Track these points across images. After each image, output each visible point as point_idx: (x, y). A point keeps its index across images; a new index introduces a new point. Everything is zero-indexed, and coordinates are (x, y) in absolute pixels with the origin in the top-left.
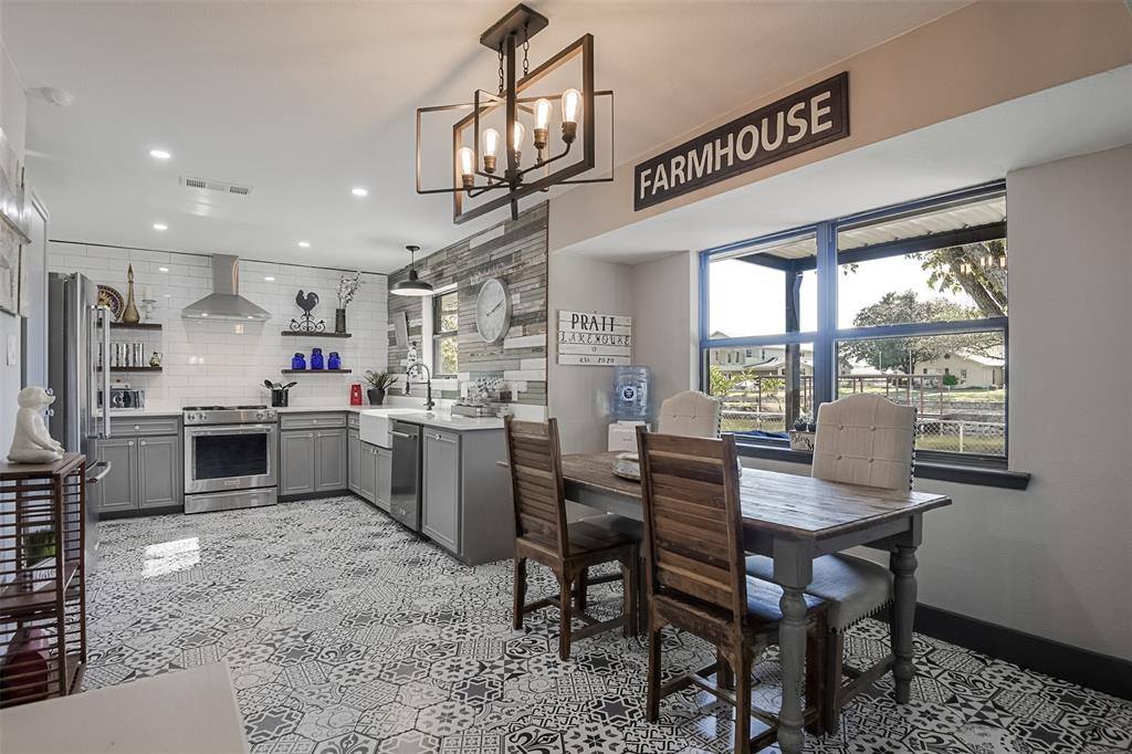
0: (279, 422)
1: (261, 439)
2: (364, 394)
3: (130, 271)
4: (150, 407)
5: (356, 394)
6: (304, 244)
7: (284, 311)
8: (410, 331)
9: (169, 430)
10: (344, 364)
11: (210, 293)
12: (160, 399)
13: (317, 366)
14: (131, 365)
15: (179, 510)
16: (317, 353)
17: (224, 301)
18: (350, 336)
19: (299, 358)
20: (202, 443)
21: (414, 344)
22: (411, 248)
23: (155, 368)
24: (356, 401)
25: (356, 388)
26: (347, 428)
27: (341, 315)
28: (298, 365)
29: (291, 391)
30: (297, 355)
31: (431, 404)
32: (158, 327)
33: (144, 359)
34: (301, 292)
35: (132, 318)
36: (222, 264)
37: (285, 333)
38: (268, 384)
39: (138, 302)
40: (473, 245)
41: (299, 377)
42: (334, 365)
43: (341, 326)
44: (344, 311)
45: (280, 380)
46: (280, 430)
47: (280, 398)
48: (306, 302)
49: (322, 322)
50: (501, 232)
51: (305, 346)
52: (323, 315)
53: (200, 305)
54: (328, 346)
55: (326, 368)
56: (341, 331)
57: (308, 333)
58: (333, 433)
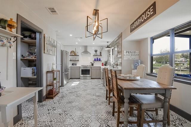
0: (91, 68)
1: (89, 70)
3: (75, 49)
4: (78, 65)
6: (93, 43)
7: (93, 53)
8: (109, 55)
9: (79, 68)
10: (101, 60)
11: (84, 51)
12: (79, 64)
13: (97, 60)
15: (79, 78)
16: (97, 58)
17: (86, 52)
19: (95, 59)
20: (82, 70)
21: (110, 57)
22: (108, 42)
23: (78, 61)
24: (103, 65)
25: (103, 63)
27: (101, 53)
28: (95, 60)
29: (94, 64)
32: (79, 55)
33: (77, 59)
35: (76, 55)
36: (86, 47)
37: (93, 56)
38: (91, 63)
39: (76, 52)
40: (115, 41)
41: (95, 62)
42: (100, 60)
45: (93, 62)
47: (92, 65)
48: (96, 51)
50: (117, 38)
51: (96, 57)
52: (98, 53)
53: (83, 52)
54: (99, 57)
56: (101, 55)
57: (96, 56)
58: (99, 70)
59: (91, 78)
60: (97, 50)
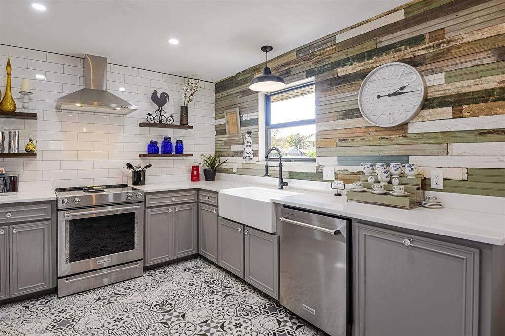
0: (144, 201)
1: (129, 218)
2: (201, 172)
3: (9, 64)
5: (195, 173)
6: (173, 42)
7: (142, 107)
8: (243, 124)
9: (42, 215)
10: (187, 150)
13: (167, 151)
14: (6, 151)
16: (167, 141)
18: (192, 127)
19: (153, 145)
20: (76, 225)
21: (249, 133)
22: (266, 49)
23: (30, 154)
24: (195, 178)
25: (195, 168)
26: (197, 202)
27: (184, 111)
28: (153, 149)
29: (148, 171)
30: (152, 142)
31: (283, 185)
32: (33, 116)
33: (19, 146)
34: (155, 92)
35: (9, 107)
37: (142, 125)
38: (129, 166)
39: (15, 93)
40: (340, 39)
41: (153, 160)
42: (180, 150)
43: (185, 120)
44: (187, 108)
46: (146, 208)
47: (139, 178)
48: (160, 100)
49: (171, 116)
50: (400, 16)
51: (157, 135)
52: (171, 110)
53: (72, 98)
54: (175, 135)
55: (174, 153)
56: (184, 124)
57: (161, 124)
58: (188, 207)
59: (146, 269)
60: (165, 96)
